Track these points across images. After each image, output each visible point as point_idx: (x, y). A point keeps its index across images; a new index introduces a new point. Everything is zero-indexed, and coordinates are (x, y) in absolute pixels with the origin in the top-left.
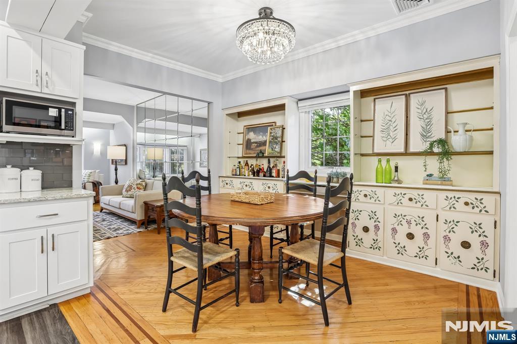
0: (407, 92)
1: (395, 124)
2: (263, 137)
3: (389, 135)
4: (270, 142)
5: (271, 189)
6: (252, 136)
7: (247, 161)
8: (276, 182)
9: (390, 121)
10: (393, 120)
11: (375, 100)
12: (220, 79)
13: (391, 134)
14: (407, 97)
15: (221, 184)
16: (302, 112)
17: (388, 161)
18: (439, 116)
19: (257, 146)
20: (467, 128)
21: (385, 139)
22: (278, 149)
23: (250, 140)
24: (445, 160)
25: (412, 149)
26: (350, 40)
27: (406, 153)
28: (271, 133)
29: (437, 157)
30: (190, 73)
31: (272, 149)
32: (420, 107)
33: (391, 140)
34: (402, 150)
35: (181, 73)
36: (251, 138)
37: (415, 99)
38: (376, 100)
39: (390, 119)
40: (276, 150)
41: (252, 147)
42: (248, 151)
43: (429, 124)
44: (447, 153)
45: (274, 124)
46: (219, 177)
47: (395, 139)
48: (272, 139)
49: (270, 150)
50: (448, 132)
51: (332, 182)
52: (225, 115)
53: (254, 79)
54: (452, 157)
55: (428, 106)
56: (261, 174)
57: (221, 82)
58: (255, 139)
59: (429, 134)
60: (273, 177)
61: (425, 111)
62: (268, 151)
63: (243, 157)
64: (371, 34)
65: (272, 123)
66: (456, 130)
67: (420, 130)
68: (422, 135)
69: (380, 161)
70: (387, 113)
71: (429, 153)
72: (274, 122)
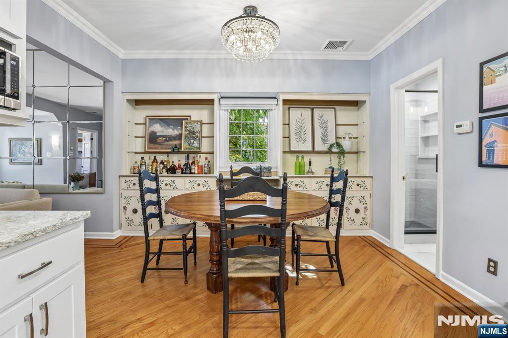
0: (312, 107)
1: (304, 130)
2: (174, 131)
3: (301, 137)
4: (185, 136)
5: (202, 186)
6: (158, 128)
7: (155, 157)
8: (206, 179)
9: (301, 126)
10: (303, 126)
11: (289, 108)
12: (121, 54)
13: (302, 137)
14: (312, 110)
15: (124, 185)
16: (222, 110)
17: (303, 157)
18: (331, 126)
19: (165, 140)
20: (351, 136)
21: (298, 140)
22: (196, 144)
23: (156, 133)
24: (342, 157)
25: (316, 149)
26: (282, 57)
27: (313, 152)
28: (186, 127)
29: (337, 155)
30: (91, 36)
31: (189, 145)
32: (320, 118)
33: (302, 141)
34: (310, 149)
35: (81, 32)
36: (156, 131)
37: (317, 112)
38: (291, 109)
39: (301, 125)
40: (194, 145)
41: (158, 141)
42: (152, 145)
43: (326, 131)
44: (342, 153)
45: (189, 118)
46: (120, 176)
47: (305, 141)
48: (188, 134)
49: (187, 145)
50: (337, 138)
51: (263, 176)
52: (126, 100)
53: (175, 67)
54: (346, 155)
55: (325, 118)
56: (179, 171)
57: (122, 58)
58: (162, 132)
59: (326, 139)
60: (194, 173)
61: (323, 121)
62: (184, 146)
63: (148, 152)
64: (299, 57)
65: (187, 116)
66: (344, 137)
67: (321, 135)
68: (322, 139)
69: (297, 157)
70: (298, 120)
71: (329, 152)
72: (189, 116)
